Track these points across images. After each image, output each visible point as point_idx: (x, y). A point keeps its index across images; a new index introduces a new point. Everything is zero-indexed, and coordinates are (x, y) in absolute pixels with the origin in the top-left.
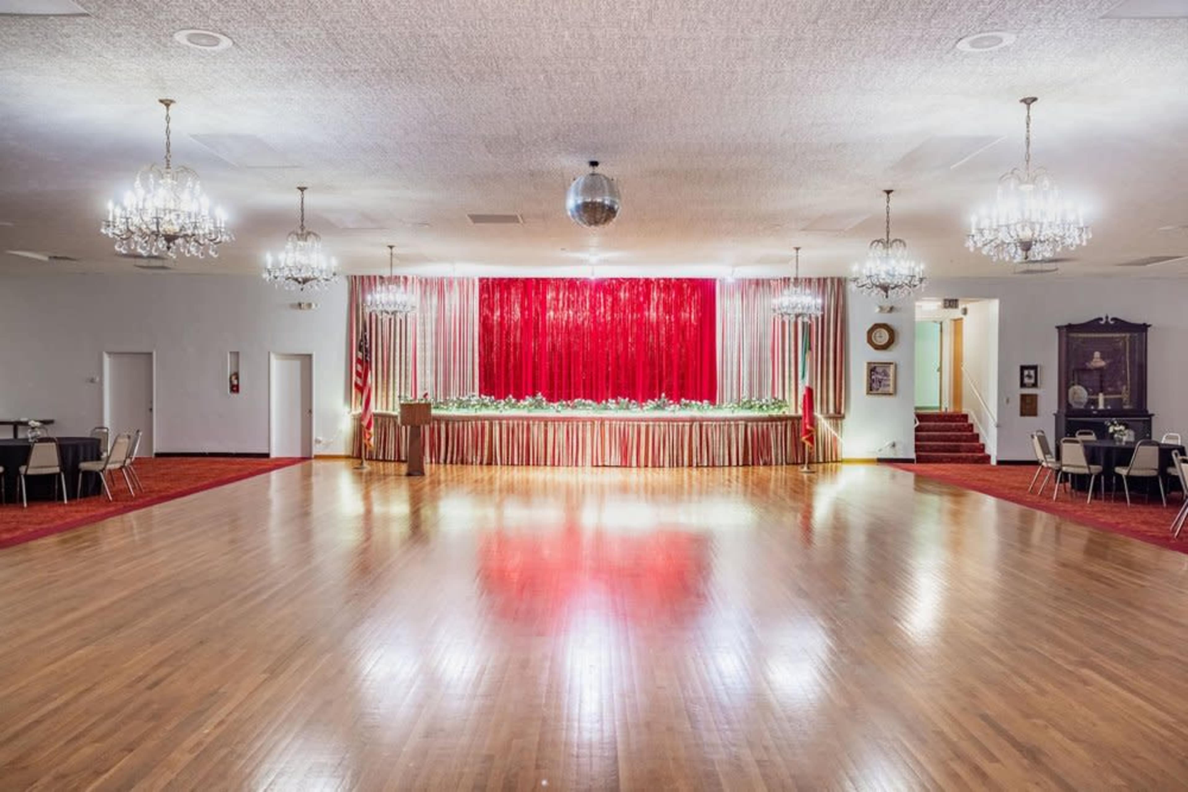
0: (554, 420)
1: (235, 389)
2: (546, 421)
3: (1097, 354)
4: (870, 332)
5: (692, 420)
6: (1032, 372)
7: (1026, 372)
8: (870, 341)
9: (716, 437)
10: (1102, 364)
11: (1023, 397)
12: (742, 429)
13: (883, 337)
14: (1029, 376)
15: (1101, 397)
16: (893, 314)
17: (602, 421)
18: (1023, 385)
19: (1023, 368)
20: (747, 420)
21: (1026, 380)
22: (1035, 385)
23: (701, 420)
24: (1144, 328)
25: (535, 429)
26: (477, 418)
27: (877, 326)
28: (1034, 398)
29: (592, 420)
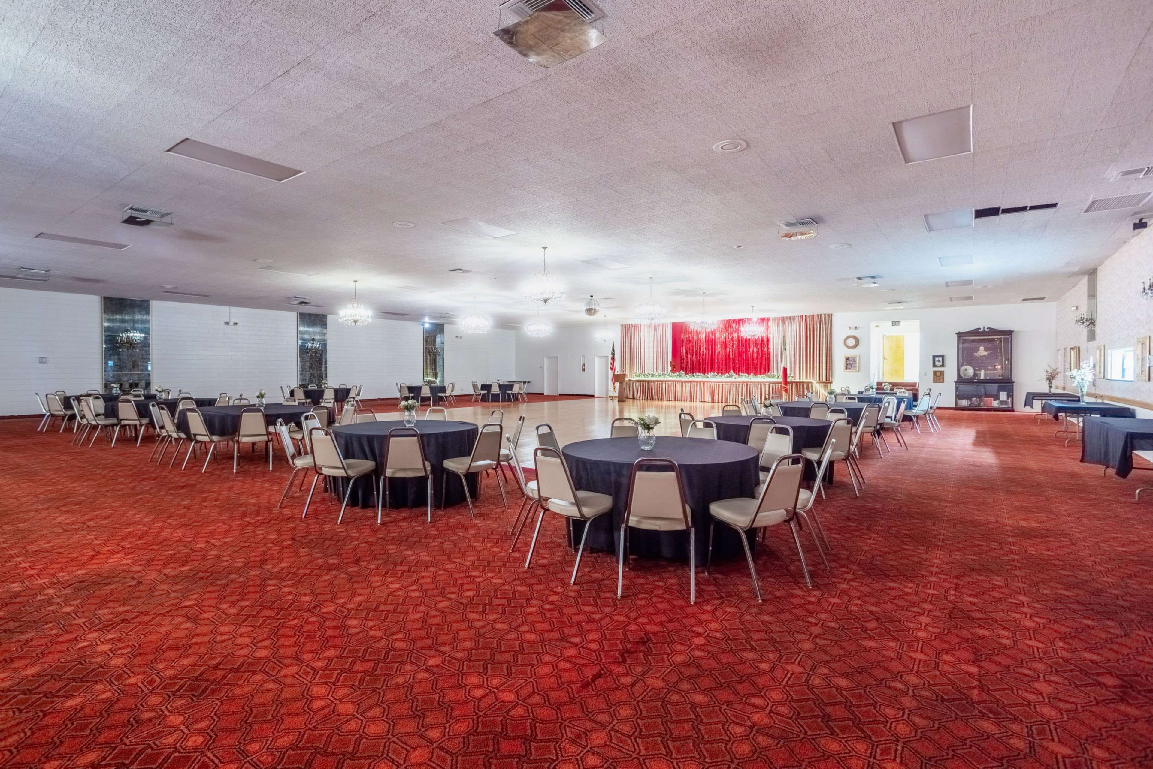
0: (686, 382)
1: (583, 370)
2: (682, 382)
3: (982, 348)
4: (845, 340)
5: (743, 383)
6: (940, 359)
7: (937, 359)
8: (845, 345)
9: (754, 390)
10: (986, 353)
11: (935, 373)
12: (767, 387)
13: (851, 342)
14: (939, 361)
15: (982, 372)
16: (857, 331)
17: (704, 382)
18: (934, 365)
19: (934, 357)
20: (770, 383)
21: (937, 363)
22: (943, 366)
23: (747, 383)
24: (1010, 333)
25: (678, 386)
26: (658, 381)
27: (849, 337)
28: (942, 373)
29: (700, 382)
